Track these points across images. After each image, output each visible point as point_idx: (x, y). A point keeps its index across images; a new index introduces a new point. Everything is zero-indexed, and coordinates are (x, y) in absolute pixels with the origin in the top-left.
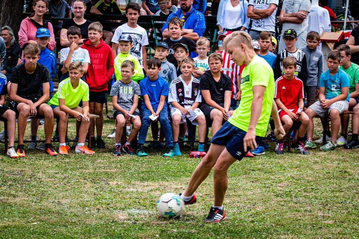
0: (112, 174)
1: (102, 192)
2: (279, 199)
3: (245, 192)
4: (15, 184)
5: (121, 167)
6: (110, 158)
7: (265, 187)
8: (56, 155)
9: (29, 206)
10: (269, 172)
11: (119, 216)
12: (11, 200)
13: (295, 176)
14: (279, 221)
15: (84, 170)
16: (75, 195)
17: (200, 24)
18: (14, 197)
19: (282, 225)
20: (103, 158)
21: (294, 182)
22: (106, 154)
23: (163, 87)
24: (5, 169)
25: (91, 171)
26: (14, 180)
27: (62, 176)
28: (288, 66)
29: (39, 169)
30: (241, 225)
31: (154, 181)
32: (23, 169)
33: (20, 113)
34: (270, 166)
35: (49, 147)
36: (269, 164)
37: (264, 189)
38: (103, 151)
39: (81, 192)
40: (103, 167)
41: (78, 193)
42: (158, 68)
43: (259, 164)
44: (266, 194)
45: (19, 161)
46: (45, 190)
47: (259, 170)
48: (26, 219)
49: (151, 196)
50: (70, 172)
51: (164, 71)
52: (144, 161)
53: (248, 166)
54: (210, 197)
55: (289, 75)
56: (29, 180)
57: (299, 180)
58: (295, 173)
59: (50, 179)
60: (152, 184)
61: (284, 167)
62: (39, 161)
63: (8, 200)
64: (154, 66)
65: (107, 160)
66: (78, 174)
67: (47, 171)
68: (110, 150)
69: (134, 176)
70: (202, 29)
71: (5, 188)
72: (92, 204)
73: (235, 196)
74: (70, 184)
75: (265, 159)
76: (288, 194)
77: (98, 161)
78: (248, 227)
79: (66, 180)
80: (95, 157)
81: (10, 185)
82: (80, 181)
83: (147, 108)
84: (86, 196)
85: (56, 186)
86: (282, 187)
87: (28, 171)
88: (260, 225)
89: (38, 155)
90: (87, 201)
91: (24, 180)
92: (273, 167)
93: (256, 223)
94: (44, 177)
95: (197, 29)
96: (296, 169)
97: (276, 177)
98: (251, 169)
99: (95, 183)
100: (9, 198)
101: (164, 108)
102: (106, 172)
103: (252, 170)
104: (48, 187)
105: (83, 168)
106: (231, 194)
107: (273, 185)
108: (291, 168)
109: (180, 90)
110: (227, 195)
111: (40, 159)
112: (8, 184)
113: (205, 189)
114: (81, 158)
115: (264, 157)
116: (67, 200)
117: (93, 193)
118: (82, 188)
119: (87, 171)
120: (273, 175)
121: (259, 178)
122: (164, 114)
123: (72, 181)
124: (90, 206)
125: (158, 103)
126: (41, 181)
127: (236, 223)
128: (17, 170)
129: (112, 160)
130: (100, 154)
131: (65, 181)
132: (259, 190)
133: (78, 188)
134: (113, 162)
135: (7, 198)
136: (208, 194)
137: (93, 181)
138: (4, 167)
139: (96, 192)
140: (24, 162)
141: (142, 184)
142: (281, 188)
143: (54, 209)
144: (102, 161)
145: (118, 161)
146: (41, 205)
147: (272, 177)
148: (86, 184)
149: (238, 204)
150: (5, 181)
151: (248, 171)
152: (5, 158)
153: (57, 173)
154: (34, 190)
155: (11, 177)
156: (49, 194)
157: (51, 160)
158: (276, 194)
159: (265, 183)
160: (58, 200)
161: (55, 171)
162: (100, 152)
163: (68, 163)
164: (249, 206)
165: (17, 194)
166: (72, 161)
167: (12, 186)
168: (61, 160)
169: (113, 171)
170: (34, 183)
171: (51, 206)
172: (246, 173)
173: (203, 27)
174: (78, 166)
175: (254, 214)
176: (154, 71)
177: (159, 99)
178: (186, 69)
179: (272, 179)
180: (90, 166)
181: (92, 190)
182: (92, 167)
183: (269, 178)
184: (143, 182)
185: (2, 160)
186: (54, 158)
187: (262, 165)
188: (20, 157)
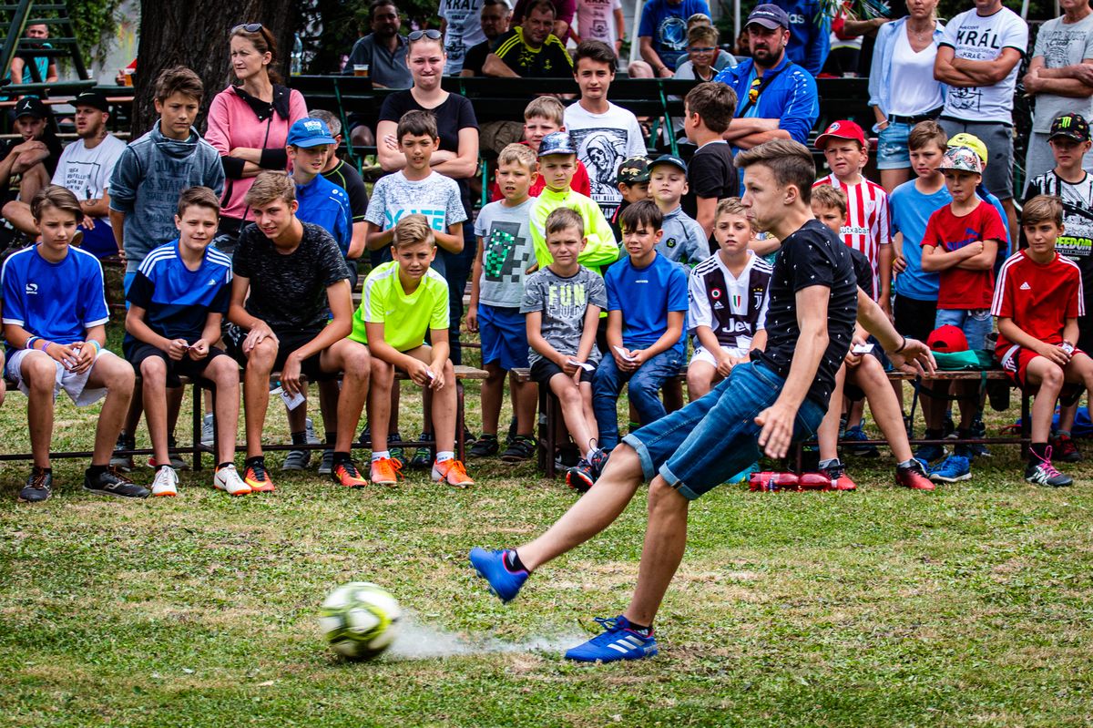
0: (514, 539)
1: (477, 593)
2: (991, 608)
3: (895, 589)
4: (229, 570)
5: (545, 521)
6: (518, 494)
7: (956, 575)
8: (363, 486)
9: (258, 632)
10: (976, 532)
11: (516, 661)
12: (211, 616)
13: (1047, 542)
14: (980, 672)
15: (436, 530)
17: (800, 105)
18: (221, 607)
19: (988, 685)
20: (496, 494)
21: (1044, 560)
22: (506, 482)
23: (669, 287)
24: (207, 528)
25: (458, 531)
26: (228, 558)
27: (368, 547)
28: (1038, 222)
29: (305, 527)
30: (866, 686)
31: (634, 559)
32: (260, 528)
34: (982, 514)
35: (342, 463)
36: (978, 508)
37: (952, 581)
38: (501, 475)
39: (418, 593)
40: (493, 521)
41: (408, 597)
42: (655, 231)
43: (950, 507)
44: (955, 594)
45: (252, 503)
46: (315, 586)
47: (947, 524)
48: (245, 670)
49: (618, 602)
50: (395, 535)
51: (668, 241)
53: (916, 515)
54: (792, 604)
55: (1043, 250)
56: (272, 558)
57: (1058, 553)
58: (1048, 532)
59: (333, 556)
60: (628, 568)
61: (1022, 515)
62: (310, 505)
63: (201, 615)
64: (644, 225)
65: (507, 498)
66: (416, 539)
67: (329, 533)
70: (804, 121)
71: (199, 583)
73: (864, 601)
74: (388, 569)
75: (970, 493)
76: (1021, 595)
77: (482, 503)
78: (886, 691)
79: (380, 559)
81: (215, 572)
82: (418, 562)
84: (429, 603)
85: (346, 575)
86: (1006, 575)
87: (275, 533)
88: (923, 686)
89: (310, 486)
91: (256, 558)
92: (989, 516)
93: (911, 678)
94: (315, 550)
95: (790, 119)
96: (1055, 522)
97: (993, 546)
98: (925, 521)
99: (461, 567)
100: (206, 611)
102: (500, 534)
103: (928, 526)
104: (323, 577)
105: (434, 523)
106: (853, 596)
107: (980, 569)
108: (1041, 519)
109: (716, 293)
110: (841, 600)
111: (312, 499)
112: (210, 571)
113: (779, 580)
115: (968, 487)
117: (452, 595)
118: (423, 581)
119: (444, 532)
120: (985, 539)
121: (942, 550)
123: (397, 562)
126: (306, 562)
127: (852, 678)
128: (241, 531)
129: (522, 499)
130: (491, 482)
131: (374, 560)
132: (936, 582)
133: (410, 580)
134: (524, 505)
135: (200, 610)
136: (786, 597)
137: (458, 561)
138: (207, 523)
139: (459, 591)
140: (266, 507)
141: (600, 567)
142: (1001, 579)
144: (493, 503)
145: (540, 502)
146: (295, 629)
147: (982, 546)
148: (434, 568)
150: (204, 563)
151: (914, 529)
152: (213, 496)
153: (356, 538)
154: (282, 587)
155: (221, 549)
157: (344, 502)
158: (984, 595)
159: (959, 562)
161: (351, 533)
162: (491, 478)
163: (392, 507)
164: (901, 631)
165: (230, 599)
166: (406, 503)
167: (221, 576)
168: (373, 501)
170: (284, 567)
172: (906, 535)
173: (807, 113)
174: (421, 518)
175: (910, 652)
176: (644, 239)
178: (731, 230)
179: (980, 552)
180: (457, 519)
181: (449, 587)
182: (461, 520)
183: (973, 547)
184: (603, 563)
185: (203, 501)
186: (355, 493)
187: (957, 509)
188: (255, 491)
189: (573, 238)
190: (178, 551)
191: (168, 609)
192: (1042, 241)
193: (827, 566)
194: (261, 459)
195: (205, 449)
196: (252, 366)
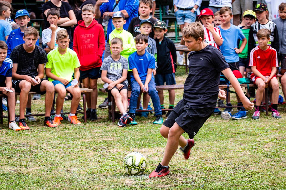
0: (110, 142)
1: (105, 160)
2: (269, 159)
3: (235, 154)
4: (24, 155)
5: (117, 136)
6: (105, 128)
7: (252, 149)
8: (56, 127)
9: (41, 175)
10: (254, 135)
11: (126, 181)
12: (24, 170)
13: (277, 137)
14: (274, 180)
15: (84, 140)
16: (81, 163)
18: (26, 167)
19: (278, 184)
20: (98, 128)
21: (278, 143)
22: (100, 124)
24: (12, 142)
25: (91, 140)
26: (22, 151)
27: (65, 146)
28: (261, 37)
29: (42, 141)
30: (240, 185)
31: (150, 147)
32: (29, 141)
33: (22, 90)
34: (253, 129)
35: (48, 120)
36: (252, 127)
37: (253, 151)
38: (98, 122)
39: (86, 160)
40: (101, 137)
41: (84, 162)
42: (145, 43)
43: (243, 127)
44: (255, 155)
45: (22, 134)
46: (53, 159)
47: (244, 133)
48: (42, 188)
49: (151, 161)
50: (72, 142)
52: (137, 129)
53: (233, 130)
54: (205, 160)
56: (36, 151)
57: (282, 141)
58: (276, 134)
59: (55, 150)
60: (150, 150)
61: (266, 129)
62: (41, 133)
63: (21, 170)
65: (103, 129)
66: (79, 143)
67: (51, 142)
68: (103, 120)
69: (131, 143)
71: (16, 160)
72: (99, 171)
73: (227, 158)
74: (74, 153)
76: (276, 154)
77: (95, 131)
78: (247, 187)
79: (70, 150)
80: (91, 127)
81: (19, 156)
82: (83, 150)
83: (135, 80)
84: (91, 164)
85: (62, 155)
86: (269, 148)
87: (34, 143)
88: (258, 185)
89: (39, 127)
90: (94, 169)
91: (31, 151)
92: (256, 130)
93: (253, 182)
94: (49, 148)
96: (277, 131)
97: (261, 139)
98: (236, 132)
99: (97, 151)
100: (22, 169)
101: (151, 80)
102: (105, 141)
103: (238, 134)
104: (54, 156)
105: (83, 138)
106: (223, 156)
107: (260, 147)
108: (273, 130)
110: (220, 158)
111: (41, 131)
112: (18, 156)
113: (198, 152)
114: (79, 129)
115: (245, 121)
116: (75, 168)
117: (98, 161)
118: (86, 156)
119: (87, 141)
120: (257, 137)
121: (245, 141)
122: (152, 85)
123: (76, 151)
124: (98, 173)
125: (146, 76)
126: (47, 152)
127: (235, 183)
128: (23, 143)
129: (107, 129)
130: (95, 124)
131: (68, 150)
132: (247, 151)
133: (82, 156)
134: (109, 131)
135: (20, 168)
136: (203, 158)
137: (95, 150)
138: (10, 140)
139: (99, 159)
140: (28, 135)
141: (140, 150)
142: (267, 149)
143: (65, 178)
144: (99, 131)
145: (113, 130)
146: (53, 173)
147: (257, 139)
148: (88, 152)
149: (233, 166)
150: (15, 153)
151: (234, 135)
152: (9, 132)
153: (60, 144)
154: (43, 160)
155: (19, 149)
156: (57, 164)
157: (52, 132)
158: (264, 155)
159: (252, 145)
160: (67, 169)
161: (58, 142)
163: (68, 134)
164: (243, 167)
165: (28, 165)
166: (71, 132)
167: (22, 157)
168: (61, 131)
169: (111, 139)
170: (41, 154)
171: (62, 175)
172: (232, 137)
174: (78, 136)
175: (250, 174)
177: (146, 72)
179: (257, 141)
180: (89, 136)
181: (95, 158)
182: (91, 137)
183: (255, 140)
184: (141, 149)
185: (7, 133)
186: (54, 129)
187: (245, 128)
188: (23, 130)
189: (119, 47)
190: (5, 150)
191: (9, 169)
192: (262, 43)
193: (211, 147)
194: (24, 119)
195: (5, 117)
196: (23, 90)
